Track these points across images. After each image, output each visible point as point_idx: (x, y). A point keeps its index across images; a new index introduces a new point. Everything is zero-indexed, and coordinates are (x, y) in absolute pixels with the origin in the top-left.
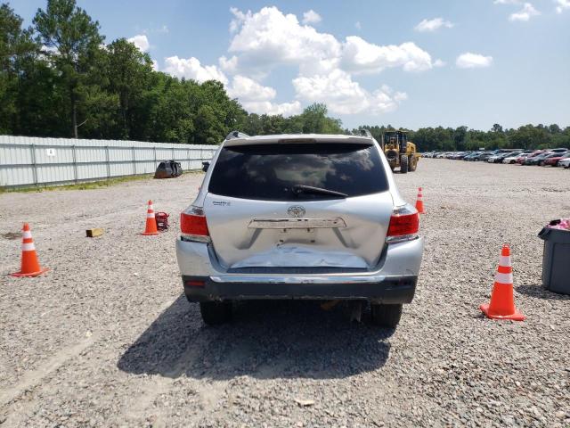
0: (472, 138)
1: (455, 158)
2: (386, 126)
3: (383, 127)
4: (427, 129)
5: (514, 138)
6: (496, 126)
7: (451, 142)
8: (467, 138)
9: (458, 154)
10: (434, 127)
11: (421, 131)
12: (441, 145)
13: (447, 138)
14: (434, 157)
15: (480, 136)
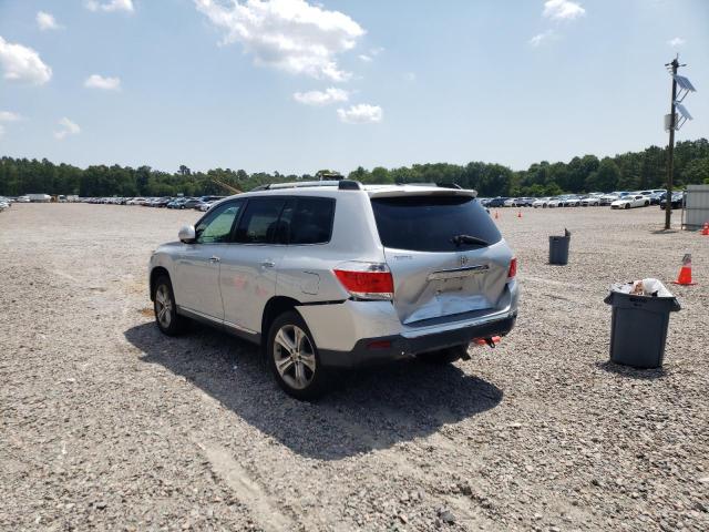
0: (157, 181)
1: (154, 206)
2: (40, 160)
3: (35, 161)
4: (99, 168)
5: (205, 183)
6: (183, 168)
7: (133, 185)
8: (152, 181)
9: (156, 200)
10: (109, 165)
11: (91, 169)
12: (120, 187)
13: (127, 180)
14: (123, 203)
15: (166, 179)
